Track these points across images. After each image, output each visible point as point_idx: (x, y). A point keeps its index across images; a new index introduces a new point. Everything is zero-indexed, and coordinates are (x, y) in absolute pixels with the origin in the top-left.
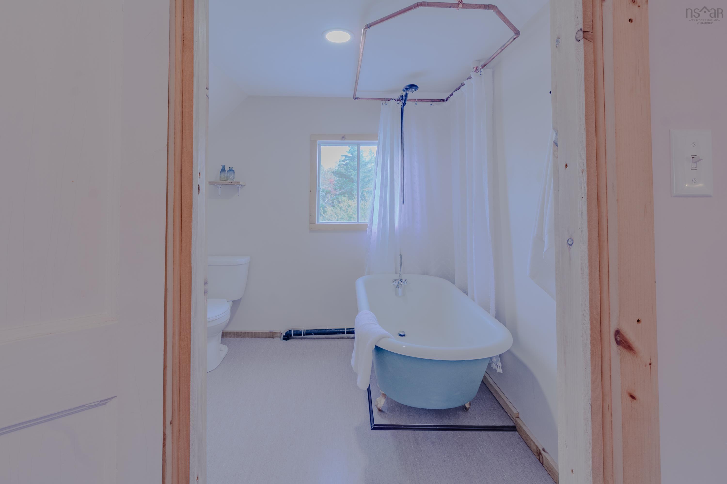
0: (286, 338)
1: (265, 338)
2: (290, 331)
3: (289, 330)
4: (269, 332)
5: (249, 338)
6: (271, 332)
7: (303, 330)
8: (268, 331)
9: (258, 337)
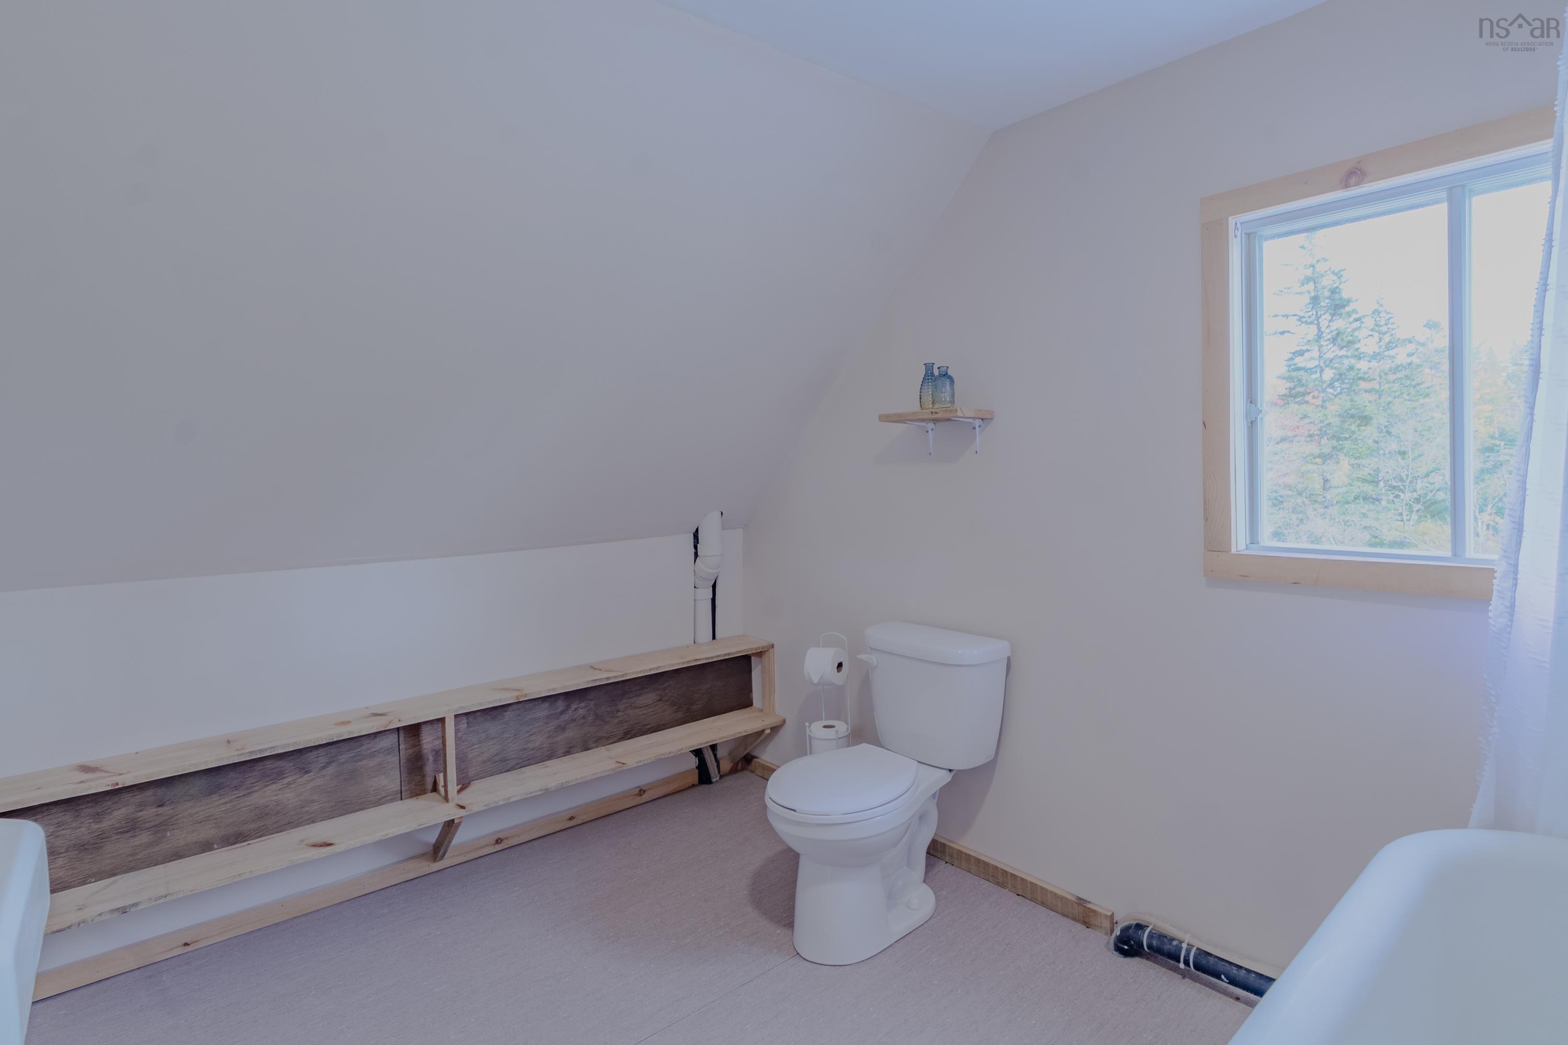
0: (1126, 947)
1: (1064, 915)
2: (1140, 927)
3: (1135, 922)
4: (1074, 899)
5: (1018, 895)
6: (1081, 901)
7: (1184, 946)
8: (1069, 897)
9: (1043, 904)
